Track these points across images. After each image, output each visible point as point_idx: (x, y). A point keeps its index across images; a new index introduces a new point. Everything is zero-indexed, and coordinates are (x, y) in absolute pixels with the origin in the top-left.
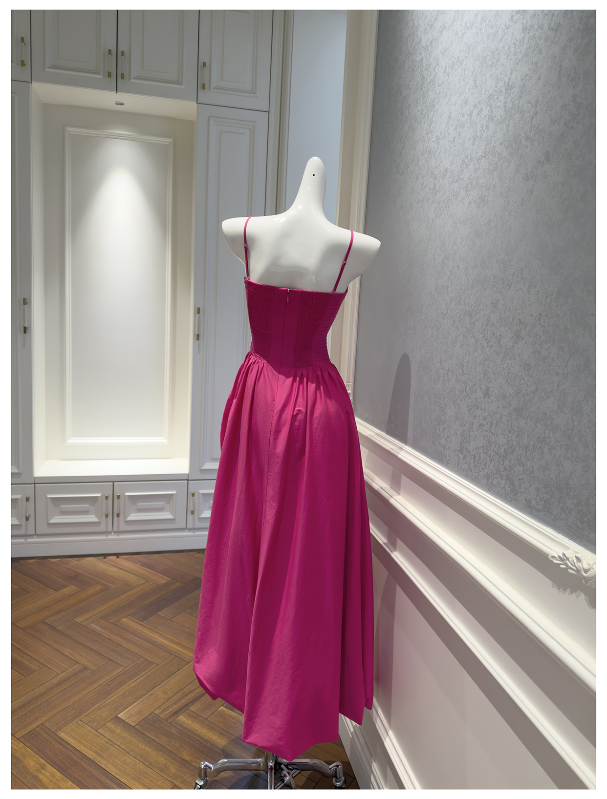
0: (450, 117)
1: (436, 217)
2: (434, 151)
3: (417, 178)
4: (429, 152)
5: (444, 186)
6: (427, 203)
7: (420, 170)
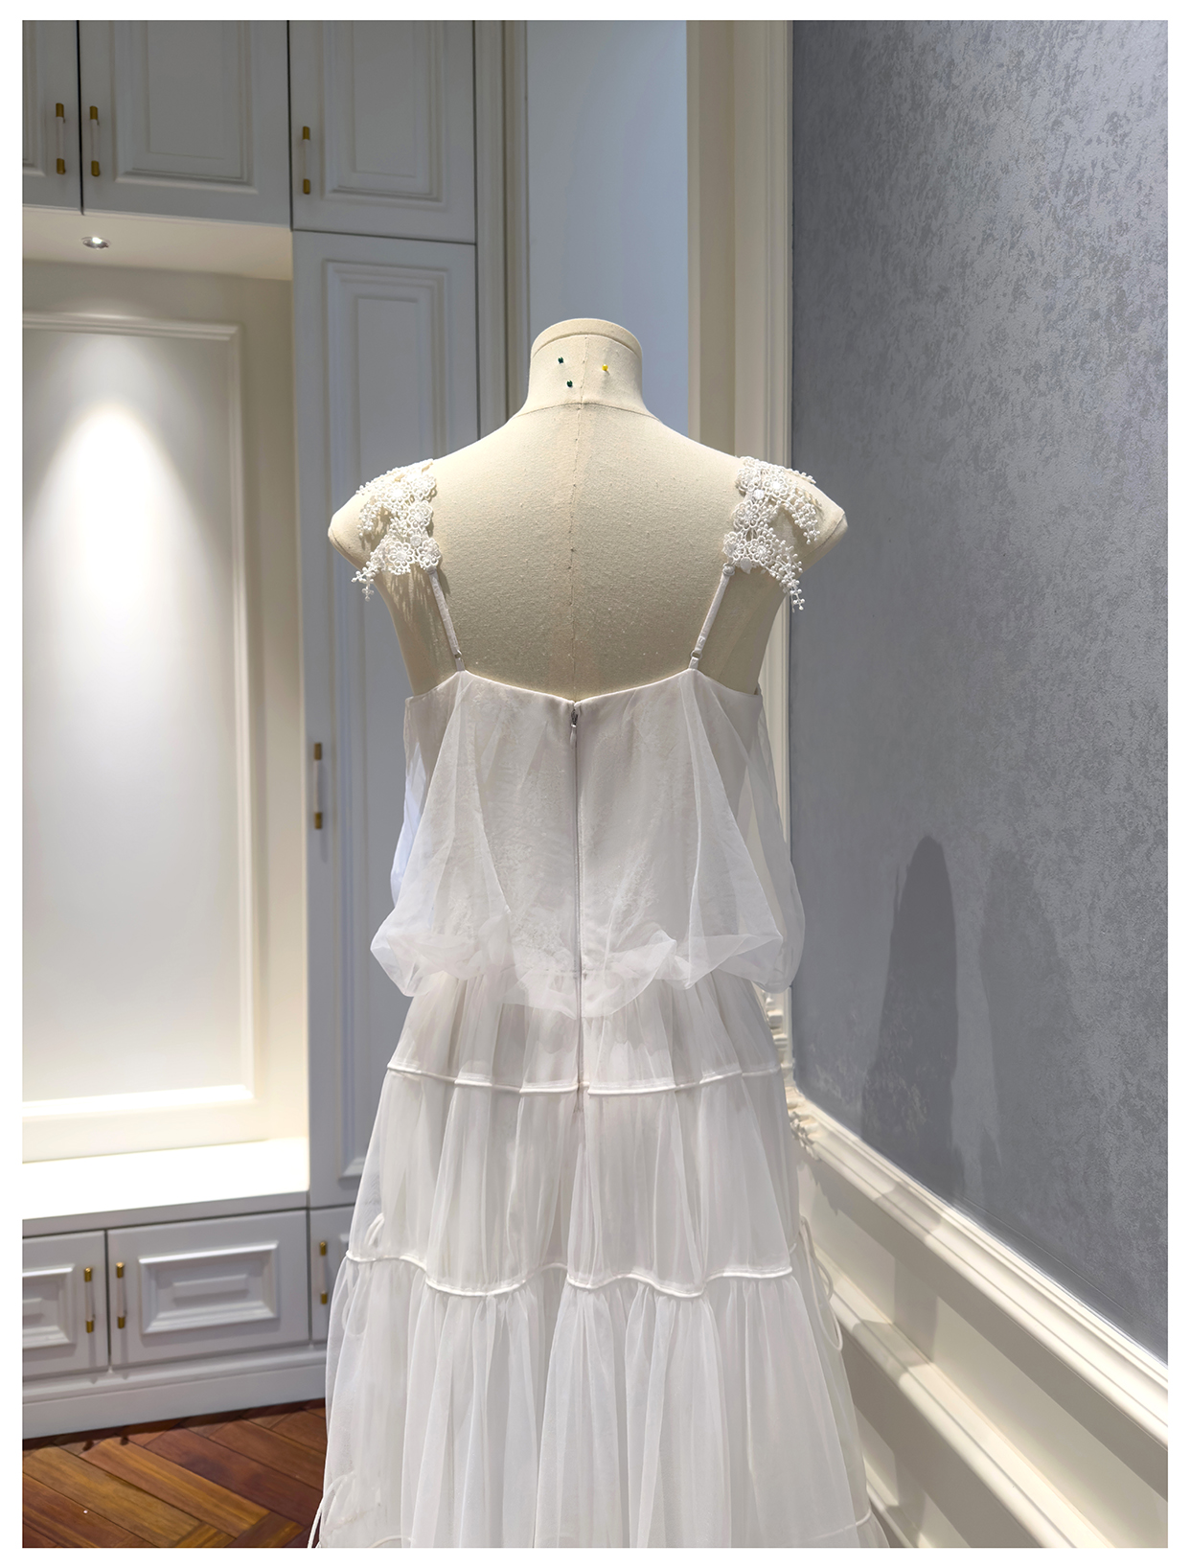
2: (1099, 173)
6: (1082, 368)
7: (1030, 261)
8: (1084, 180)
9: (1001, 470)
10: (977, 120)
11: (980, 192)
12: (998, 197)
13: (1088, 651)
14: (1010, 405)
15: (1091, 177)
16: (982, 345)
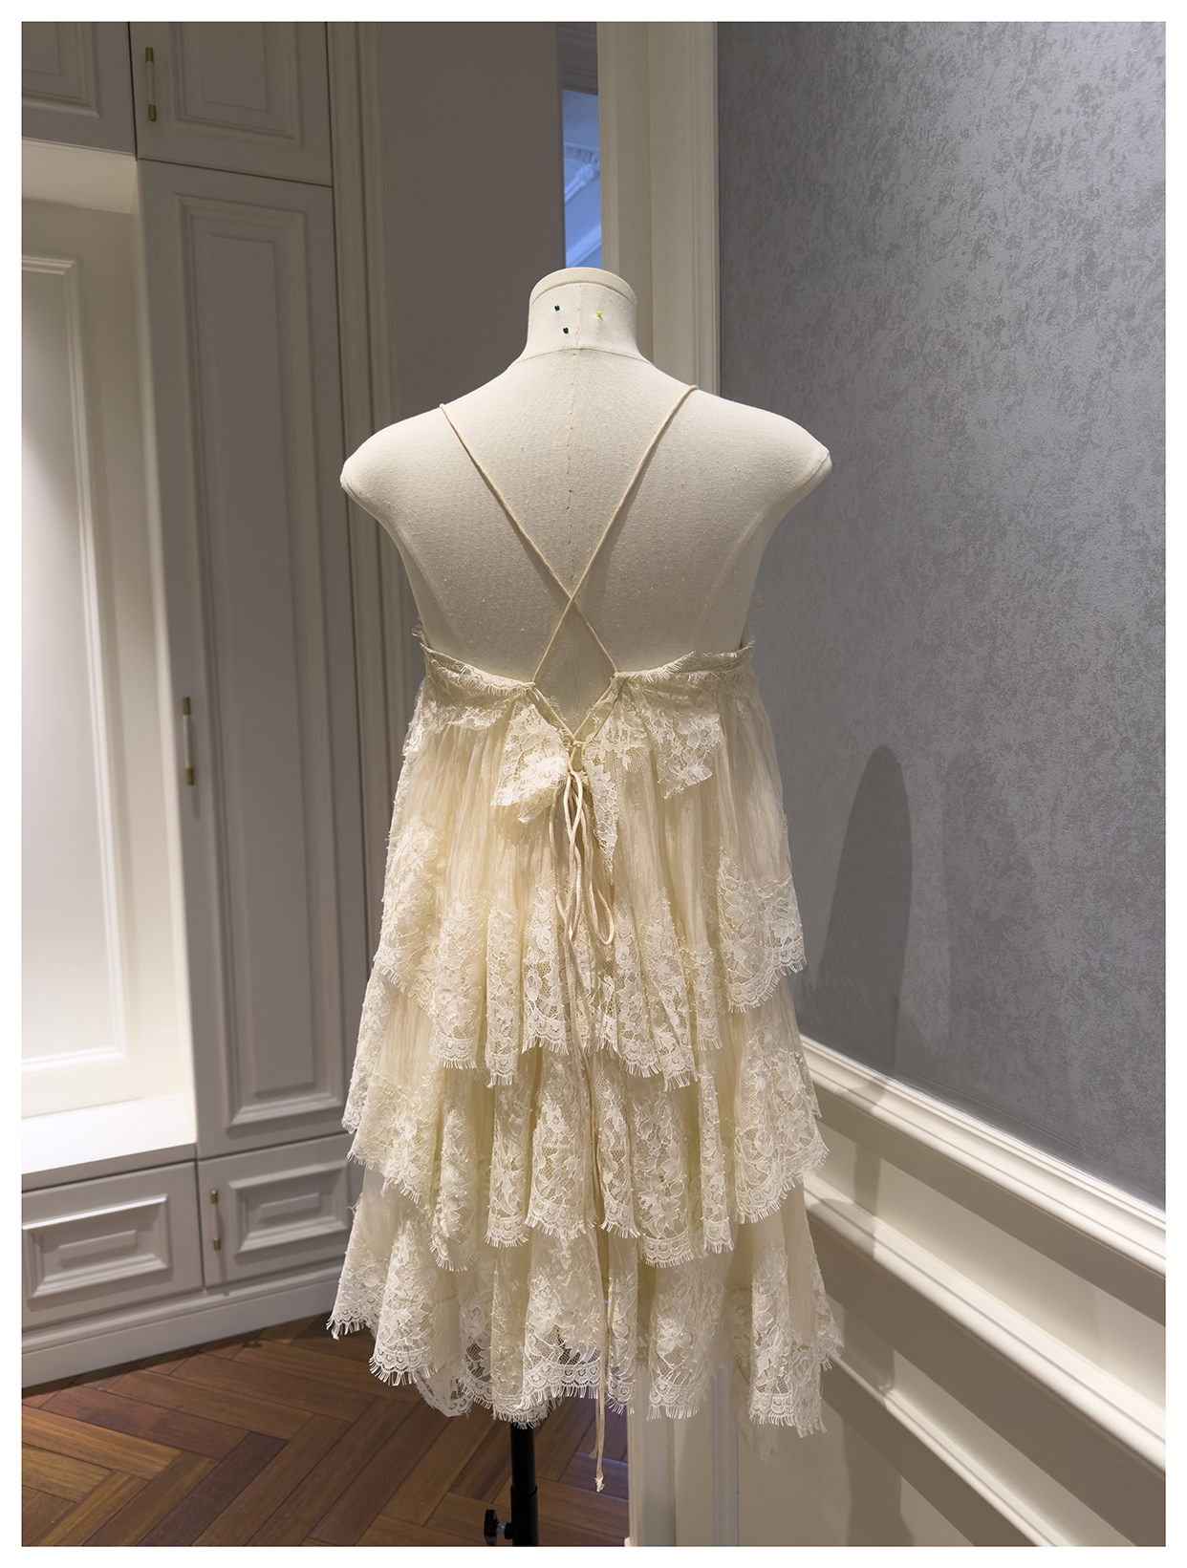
2: (1069, 141)
3: (979, 251)
4: (1036, 151)
6: (1048, 322)
7: (993, 222)
8: (1053, 148)
9: (959, 418)
10: (934, 84)
11: (937, 154)
12: (957, 160)
13: (1051, 581)
14: (968, 358)
15: (1060, 145)
16: (938, 300)
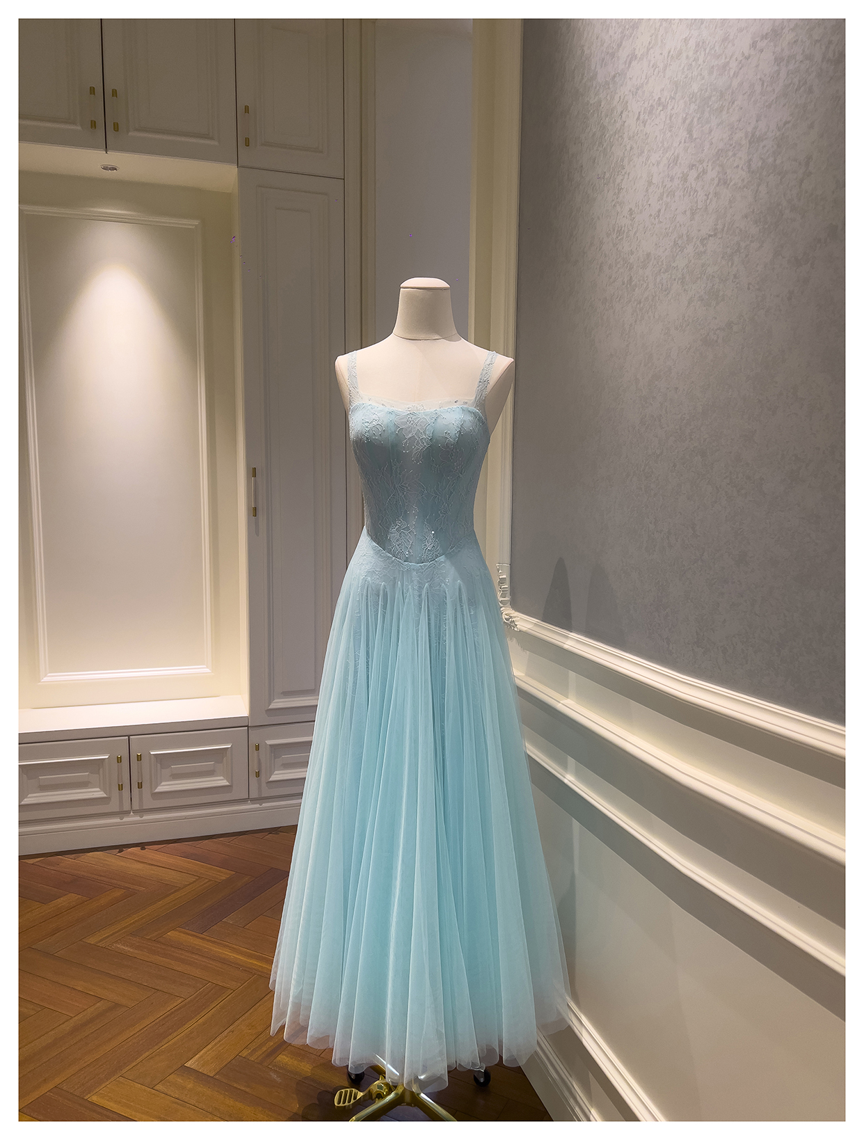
0: (650, 183)
1: (636, 321)
3: (601, 269)
4: (618, 231)
5: (646, 279)
6: (619, 302)
7: (605, 257)
9: (593, 338)
11: (590, 224)
12: (595, 228)
13: (616, 408)
14: (597, 312)
15: (624, 230)
16: (588, 287)
